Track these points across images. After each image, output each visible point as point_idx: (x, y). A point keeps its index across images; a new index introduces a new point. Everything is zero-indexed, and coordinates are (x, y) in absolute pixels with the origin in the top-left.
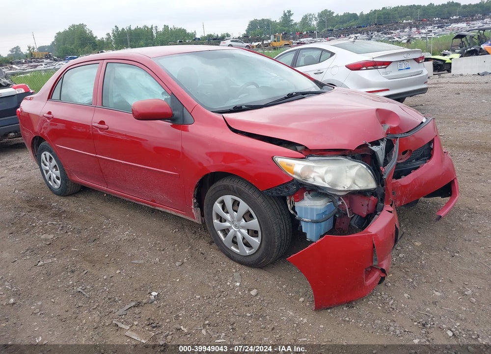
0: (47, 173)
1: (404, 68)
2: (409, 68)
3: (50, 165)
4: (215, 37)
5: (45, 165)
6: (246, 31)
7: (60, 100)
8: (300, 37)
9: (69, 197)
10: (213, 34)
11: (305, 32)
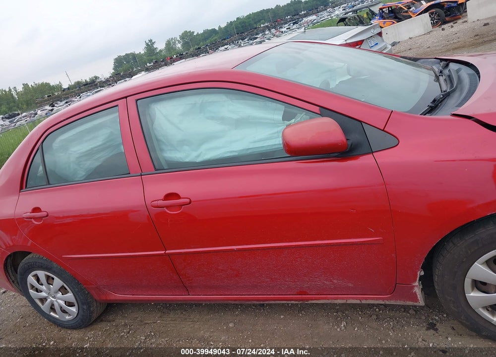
0: (43, 304)
1: (373, 45)
2: (377, 44)
3: (49, 289)
4: (84, 84)
5: (37, 290)
6: (113, 69)
7: (49, 184)
8: (171, 61)
9: (95, 326)
10: (80, 80)
11: (175, 56)
